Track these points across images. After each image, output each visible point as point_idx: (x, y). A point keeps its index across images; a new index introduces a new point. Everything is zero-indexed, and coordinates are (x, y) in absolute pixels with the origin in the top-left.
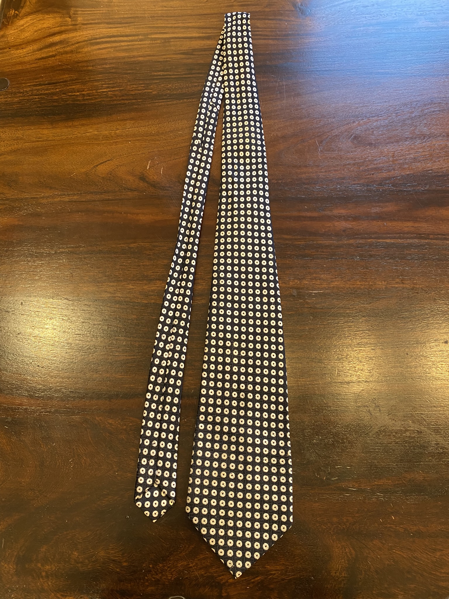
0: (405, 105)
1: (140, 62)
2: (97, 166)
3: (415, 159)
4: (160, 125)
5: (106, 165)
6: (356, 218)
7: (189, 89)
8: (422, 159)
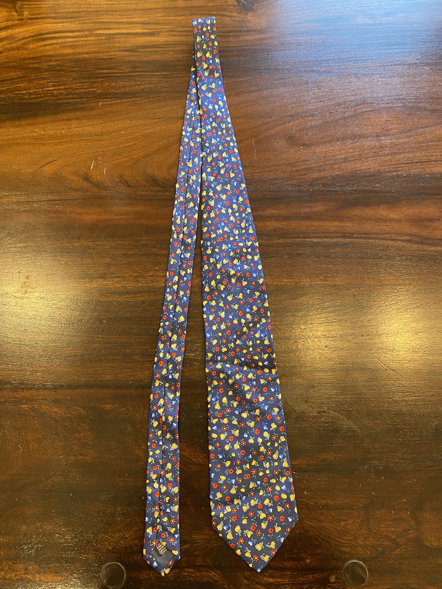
0: (339, 104)
1: (86, 60)
2: (43, 166)
3: (345, 160)
4: (104, 125)
5: (51, 166)
6: (286, 218)
7: (133, 88)
8: (352, 159)
